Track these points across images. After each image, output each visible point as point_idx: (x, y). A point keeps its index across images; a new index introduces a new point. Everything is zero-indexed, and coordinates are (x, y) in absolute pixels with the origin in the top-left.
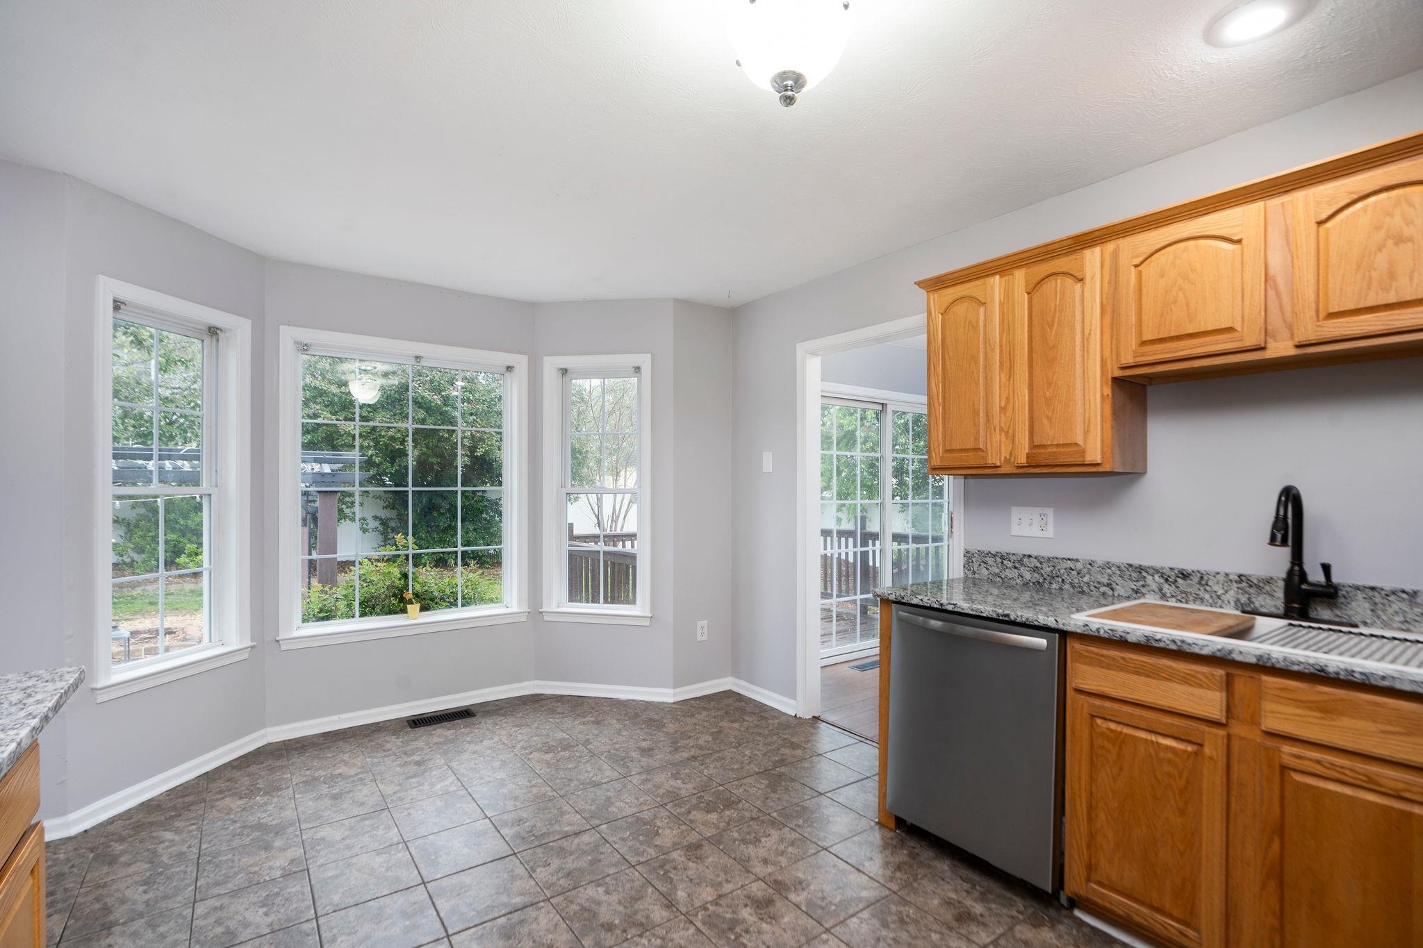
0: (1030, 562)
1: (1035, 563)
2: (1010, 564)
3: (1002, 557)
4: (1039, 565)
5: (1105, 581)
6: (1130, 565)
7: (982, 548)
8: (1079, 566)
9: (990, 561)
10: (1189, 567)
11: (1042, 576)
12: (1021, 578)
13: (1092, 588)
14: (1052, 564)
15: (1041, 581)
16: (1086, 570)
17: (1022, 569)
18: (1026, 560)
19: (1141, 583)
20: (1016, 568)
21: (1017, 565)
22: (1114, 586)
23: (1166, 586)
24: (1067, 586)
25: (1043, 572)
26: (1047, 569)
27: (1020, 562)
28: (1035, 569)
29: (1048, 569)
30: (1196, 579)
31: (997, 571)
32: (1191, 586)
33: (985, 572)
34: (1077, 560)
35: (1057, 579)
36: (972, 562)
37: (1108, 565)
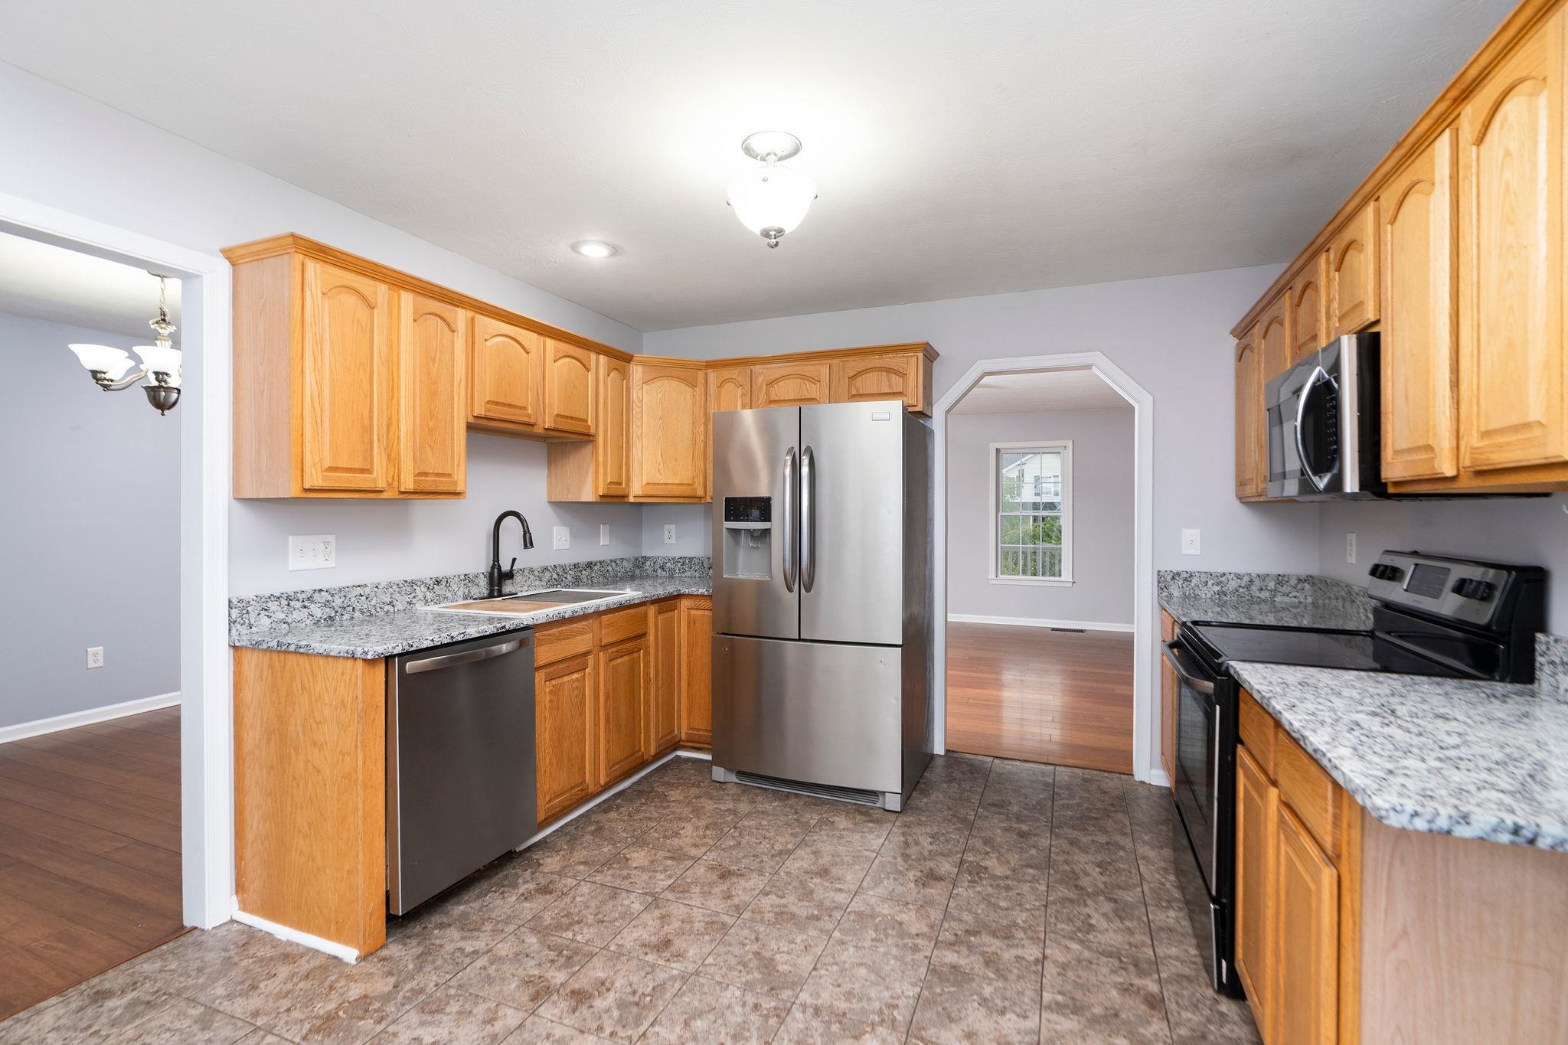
0: (322, 597)
1: (326, 596)
2: (298, 605)
3: (289, 598)
4: (330, 598)
5: (388, 600)
6: (406, 581)
7: (260, 593)
8: (367, 590)
9: (273, 606)
10: (440, 575)
11: (334, 609)
12: (311, 618)
13: (378, 609)
14: (343, 594)
15: (333, 615)
16: (373, 594)
17: (312, 606)
18: (316, 596)
19: (413, 595)
20: (305, 607)
21: (306, 603)
22: (395, 603)
23: (428, 593)
24: (357, 614)
25: (334, 604)
26: (338, 601)
27: (310, 599)
28: (327, 604)
29: (340, 601)
30: (444, 583)
31: (282, 616)
32: (442, 589)
33: (266, 621)
34: (366, 586)
35: (348, 609)
36: (248, 612)
37: (390, 585)
